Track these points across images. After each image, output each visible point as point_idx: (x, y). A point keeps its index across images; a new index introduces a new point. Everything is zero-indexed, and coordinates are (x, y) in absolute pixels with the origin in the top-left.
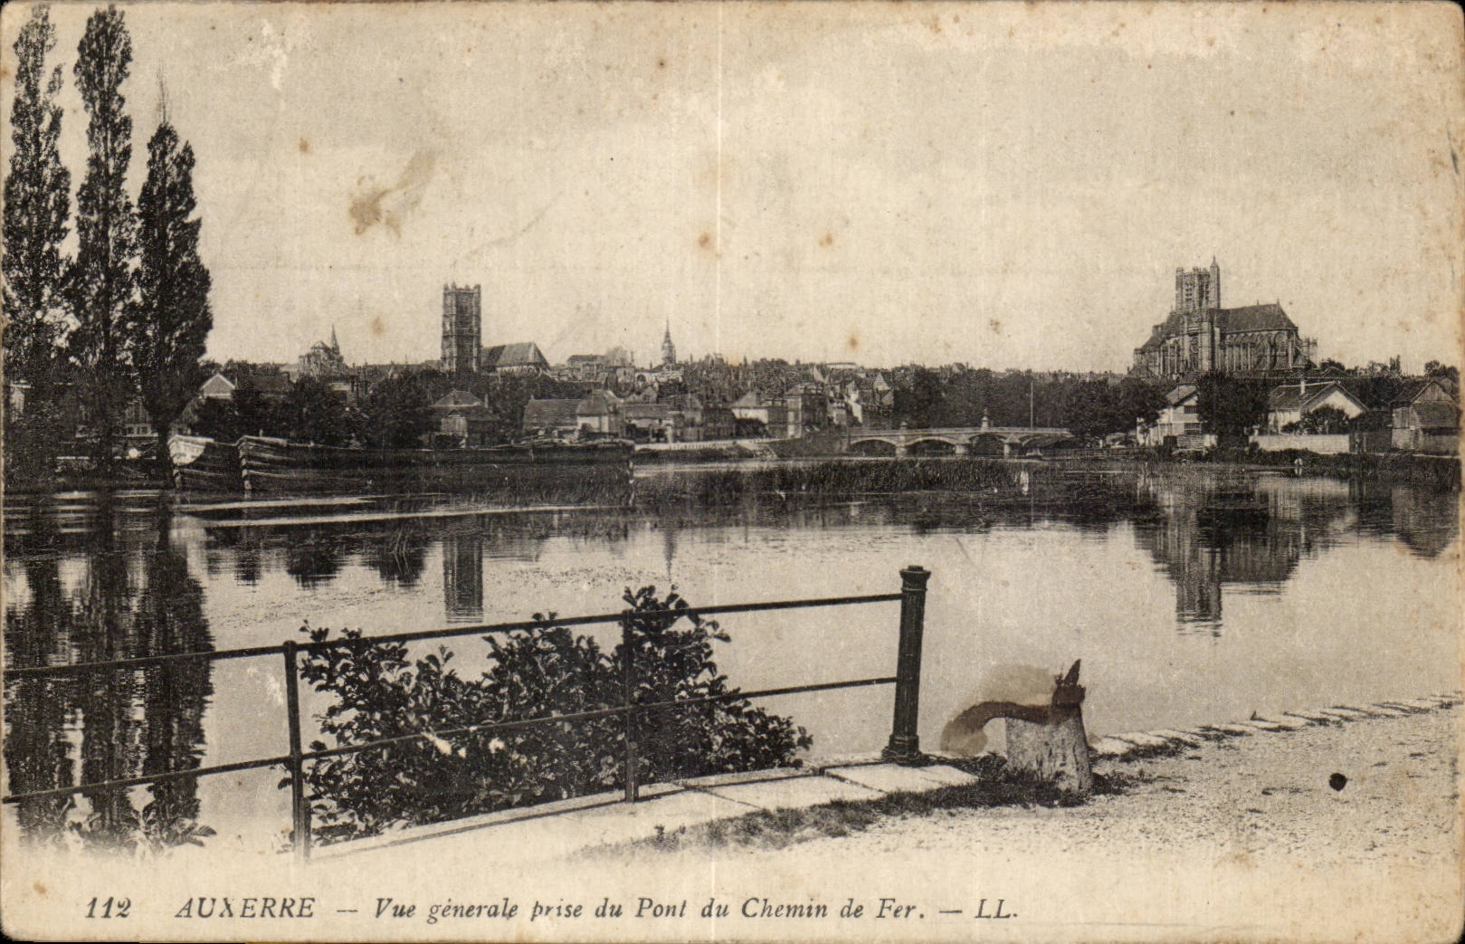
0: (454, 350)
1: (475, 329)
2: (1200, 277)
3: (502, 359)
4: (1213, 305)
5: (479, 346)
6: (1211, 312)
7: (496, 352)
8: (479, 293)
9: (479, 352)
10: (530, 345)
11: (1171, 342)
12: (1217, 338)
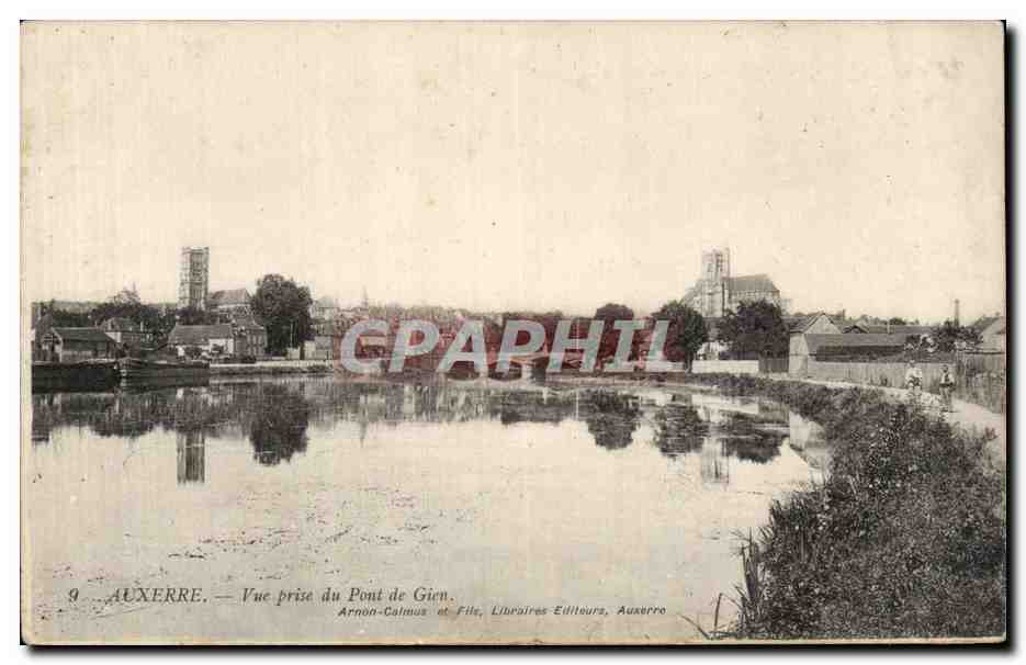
0: (188, 292)
1: (204, 279)
2: (718, 255)
3: (222, 300)
4: (725, 275)
5: (206, 289)
6: (724, 279)
7: (218, 295)
8: (207, 253)
9: (206, 293)
10: (241, 291)
11: (698, 298)
12: (726, 296)
